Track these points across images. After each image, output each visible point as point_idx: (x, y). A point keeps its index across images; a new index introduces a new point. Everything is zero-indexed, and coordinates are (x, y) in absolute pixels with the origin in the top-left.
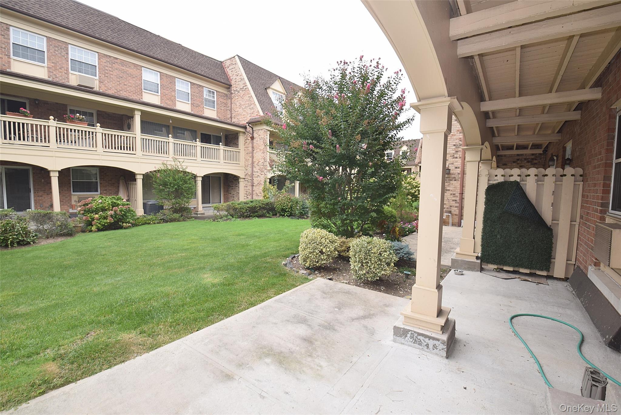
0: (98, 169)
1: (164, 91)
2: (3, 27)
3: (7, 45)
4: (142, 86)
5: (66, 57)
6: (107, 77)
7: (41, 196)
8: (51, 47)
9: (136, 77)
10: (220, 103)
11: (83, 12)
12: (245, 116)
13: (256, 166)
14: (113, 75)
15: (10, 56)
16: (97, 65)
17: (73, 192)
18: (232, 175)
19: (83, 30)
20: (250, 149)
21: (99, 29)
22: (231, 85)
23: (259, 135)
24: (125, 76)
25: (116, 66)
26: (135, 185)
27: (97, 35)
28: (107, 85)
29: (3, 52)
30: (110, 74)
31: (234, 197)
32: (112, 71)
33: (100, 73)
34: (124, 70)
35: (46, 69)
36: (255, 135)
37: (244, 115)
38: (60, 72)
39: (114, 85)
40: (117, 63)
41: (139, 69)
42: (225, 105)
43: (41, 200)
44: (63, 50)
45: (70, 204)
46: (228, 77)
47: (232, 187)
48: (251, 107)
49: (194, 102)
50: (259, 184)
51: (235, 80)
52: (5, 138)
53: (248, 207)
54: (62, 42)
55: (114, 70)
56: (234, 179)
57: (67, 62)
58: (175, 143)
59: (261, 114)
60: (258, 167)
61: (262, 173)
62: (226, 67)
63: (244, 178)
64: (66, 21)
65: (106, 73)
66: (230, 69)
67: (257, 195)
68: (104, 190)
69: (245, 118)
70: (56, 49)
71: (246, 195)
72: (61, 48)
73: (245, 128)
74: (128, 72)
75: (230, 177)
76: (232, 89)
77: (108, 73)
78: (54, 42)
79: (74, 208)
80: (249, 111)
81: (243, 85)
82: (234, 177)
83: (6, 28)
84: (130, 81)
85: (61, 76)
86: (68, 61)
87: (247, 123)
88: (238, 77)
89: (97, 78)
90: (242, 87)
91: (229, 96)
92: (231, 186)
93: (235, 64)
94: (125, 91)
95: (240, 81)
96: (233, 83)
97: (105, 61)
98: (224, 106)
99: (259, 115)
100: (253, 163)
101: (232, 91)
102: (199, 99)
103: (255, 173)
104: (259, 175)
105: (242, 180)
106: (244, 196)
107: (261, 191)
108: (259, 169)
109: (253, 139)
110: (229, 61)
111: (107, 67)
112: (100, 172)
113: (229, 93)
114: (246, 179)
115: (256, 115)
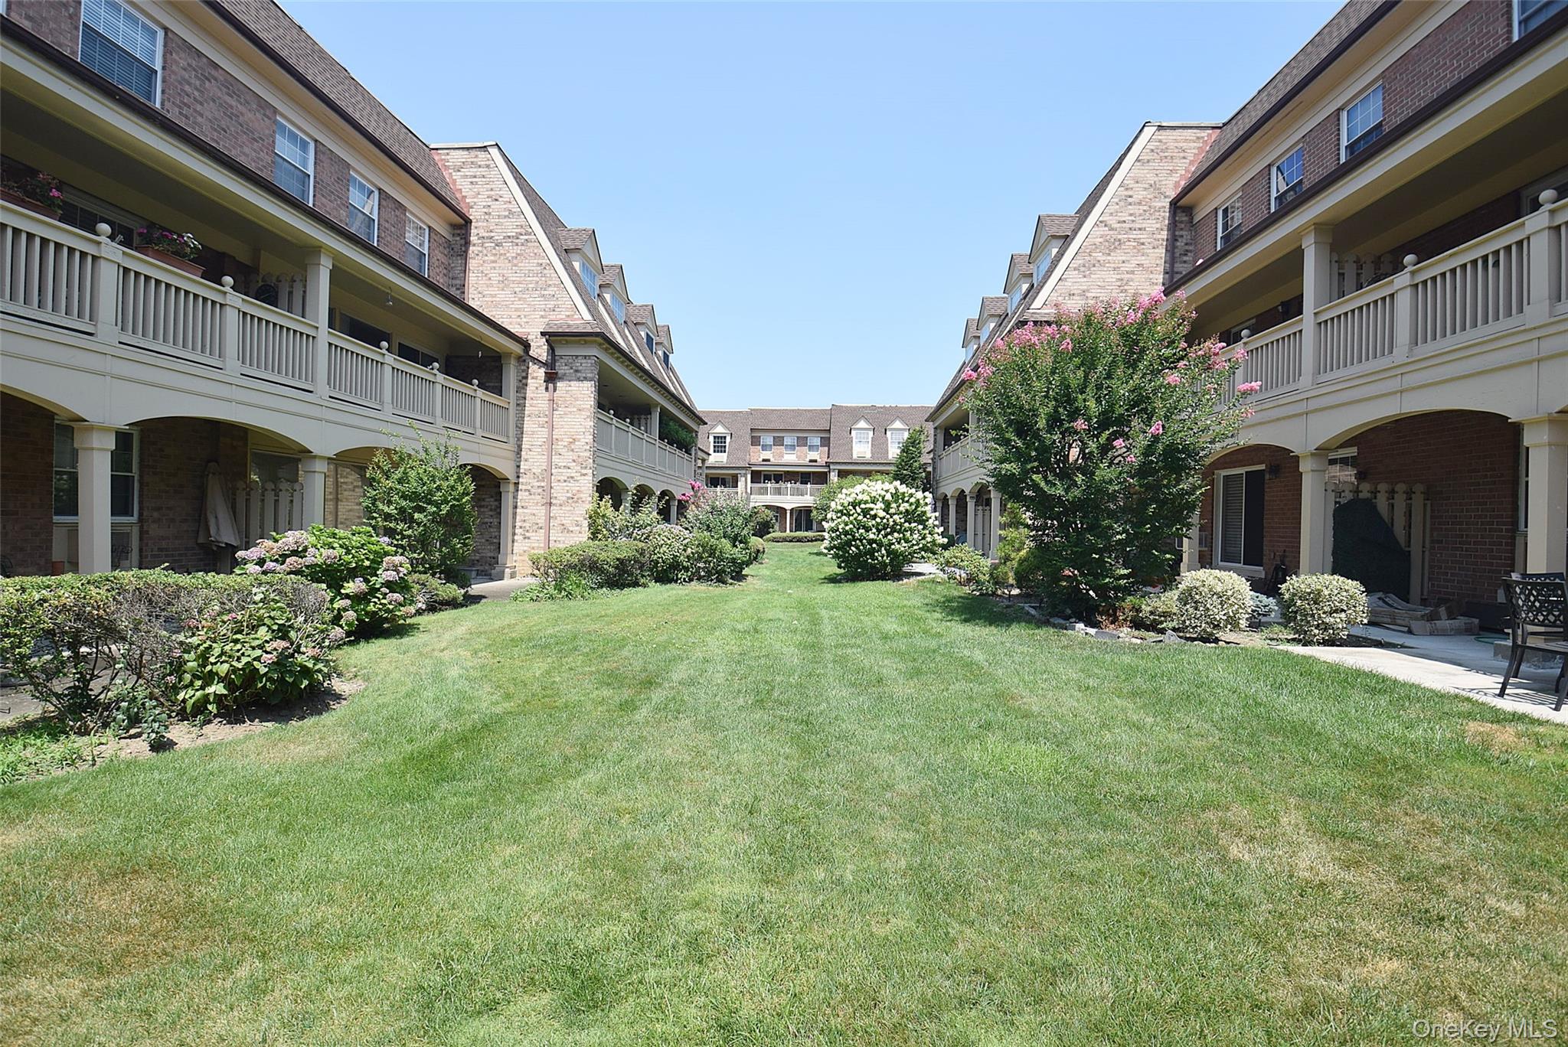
4: (272, 172)
5: (71, 10)
6: (186, 117)
9: (261, 138)
13: (563, 451)
14: (202, 115)
16: (158, 68)
22: (471, 222)
23: (577, 371)
24: (233, 129)
25: (212, 88)
30: (194, 110)
32: (201, 104)
33: (166, 99)
34: (232, 107)
37: (517, 310)
40: (216, 80)
41: (269, 119)
46: (459, 196)
48: (546, 292)
50: (573, 499)
51: (485, 210)
55: (206, 101)
57: (74, 32)
58: (394, 368)
59: (586, 316)
60: (571, 456)
61: (584, 471)
62: (447, 168)
63: (516, 484)
65: (185, 104)
66: (466, 176)
67: (564, 529)
68: (152, 509)
69: (525, 320)
73: (526, 344)
74: (239, 118)
76: (473, 231)
77: (189, 107)
80: (540, 303)
81: (518, 231)
84: (246, 150)
86: (77, 28)
87: (543, 334)
88: (495, 205)
90: (514, 234)
91: (457, 248)
93: (490, 166)
95: (505, 217)
96: (473, 214)
97: (185, 64)
99: (576, 318)
100: (551, 442)
101: (473, 239)
102: (395, 243)
103: (560, 470)
104: (572, 475)
105: (512, 488)
106: (514, 534)
107: (582, 519)
108: (574, 461)
109: (551, 378)
110: (461, 152)
111: (189, 84)
112: (141, 441)
113: (458, 238)
114: (520, 487)
115: (564, 317)
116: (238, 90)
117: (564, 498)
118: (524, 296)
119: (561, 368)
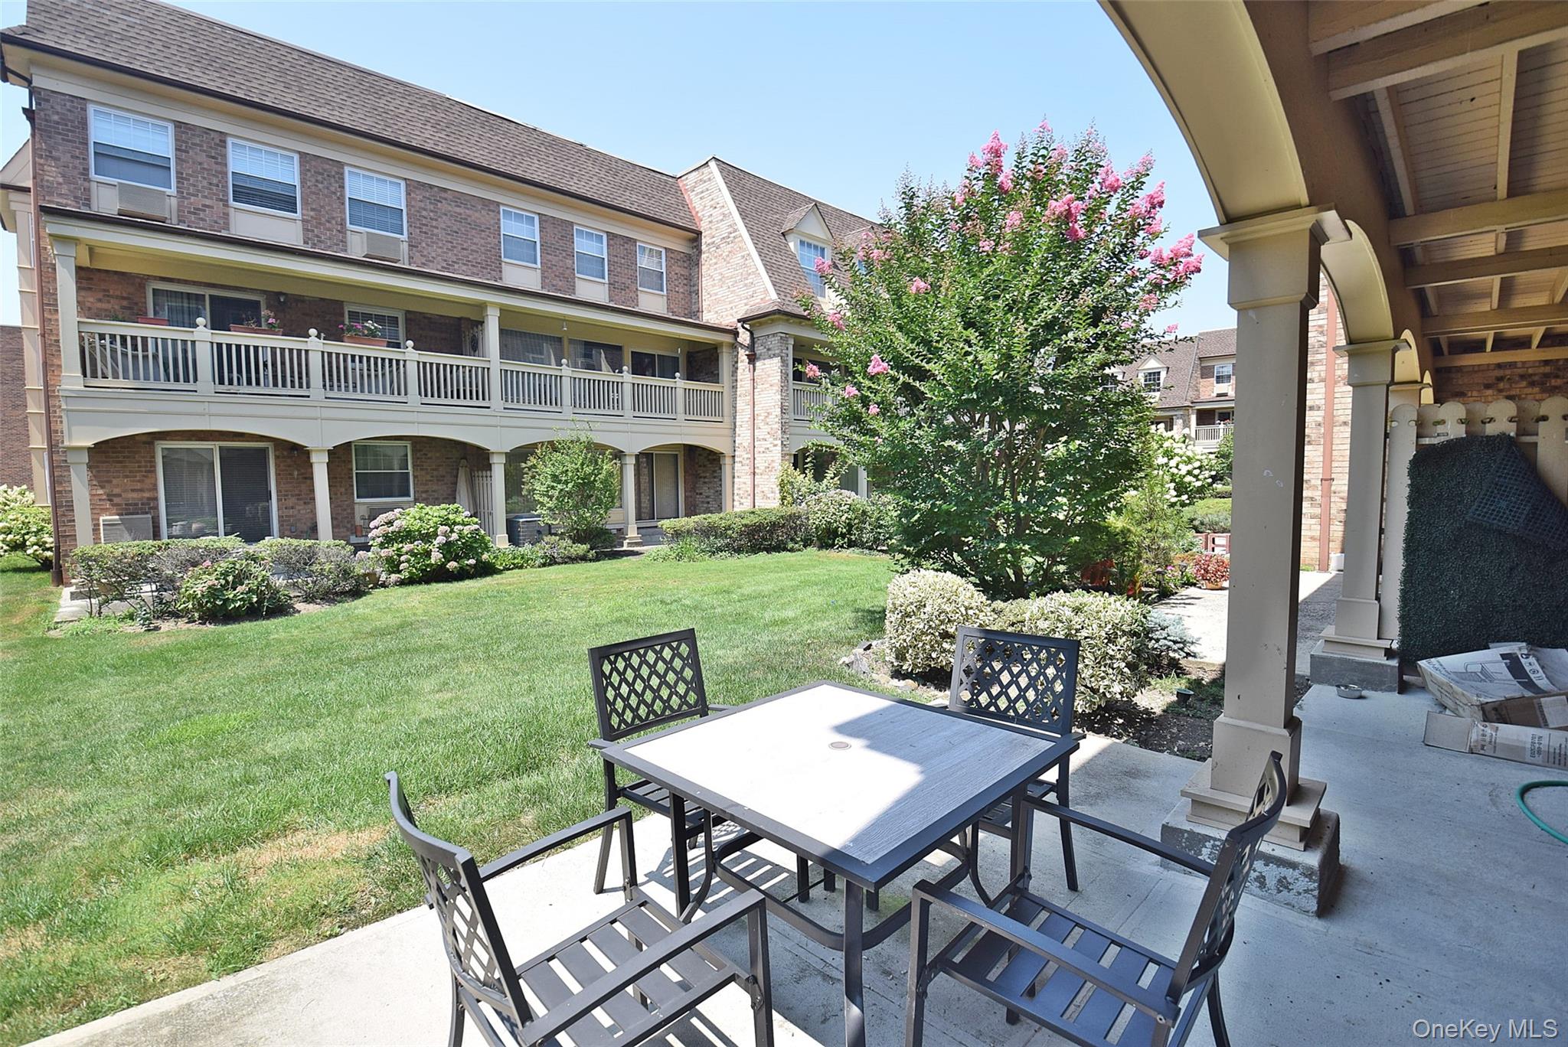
0: (408, 444)
1: (549, 257)
2: (213, 139)
3: (222, 178)
4: (500, 249)
5: (339, 194)
6: (425, 233)
7: (292, 508)
8: (309, 174)
9: (487, 228)
10: (676, 277)
11: (372, 90)
12: (734, 305)
13: (761, 425)
14: (437, 228)
15: (227, 201)
16: (403, 207)
17: (358, 497)
18: (704, 449)
19: (374, 131)
20: (748, 384)
21: (406, 125)
22: (701, 233)
23: (769, 349)
24: (463, 229)
25: (444, 206)
26: (489, 478)
27: (403, 140)
28: (425, 253)
29: (215, 194)
30: (432, 226)
31: (708, 503)
32: (436, 220)
33: (411, 226)
34: (460, 214)
35: (300, 223)
37: (730, 303)
38: (329, 230)
39: (440, 250)
40: (446, 199)
41: (493, 211)
42: (685, 282)
43: (293, 516)
44: (333, 180)
45: (352, 525)
46: (694, 213)
47: (705, 477)
48: (747, 282)
49: (617, 279)
50: (769, 468)
51: (710, 219)
52: (221, 382)
53: (746, 526)
54: (331, 162)
55: (439, 217)
56: (709, 460)
57: (342, 207)
58: (575, 378)
59: (774, 296)
60: (766, 429)
61: (776, 442)
62: (687, 191)
63: (733, 457)
64: (338, 114)
65: (424, 225)
66: (697, 194)
67: (765, 497)
68: (422, 492)
69: (735, 310)
70: (320, 178)
71: (738, 498)
72: (328, 176)
73: (734, 332)
74: (469, 219)
75: (700, 455)
76: (703, 241)
77: (427, 225)
78: (313, 163)
79: (359, 534)
80: (744, 293)
81: (729, 230)
82: (709, 455)
83: (221, 141)
84: (475, 240)
85: (330, 239)
86: (343, 204)
87: (739, 321)
88: (715, 212)
89: (405, 237)
90: (727, 234)
91: (693, 259)
92: (702, 477)
93: (709, 179)
94: (465, 264)
95: (722, 220)
96: (703, 226)
97: (421, 198)
98: (684, 284)
99: (767, 299)
100: (754, 418)
101: (703, 247)
102: (626, 271)
103: (760, 443)
104: (768, 446)
105: (728, 461)
106: (733, 500)
107: (775, 485)
108: (769, 433)
109: (752, 359)
110: (694, 173)
111: (425, 210)
112: (413, 451)
113: (693, 251)
114: (737, 459)
115: (759, 301)
116: (465, 200)
118: (734, 289)
119: (759, 350)
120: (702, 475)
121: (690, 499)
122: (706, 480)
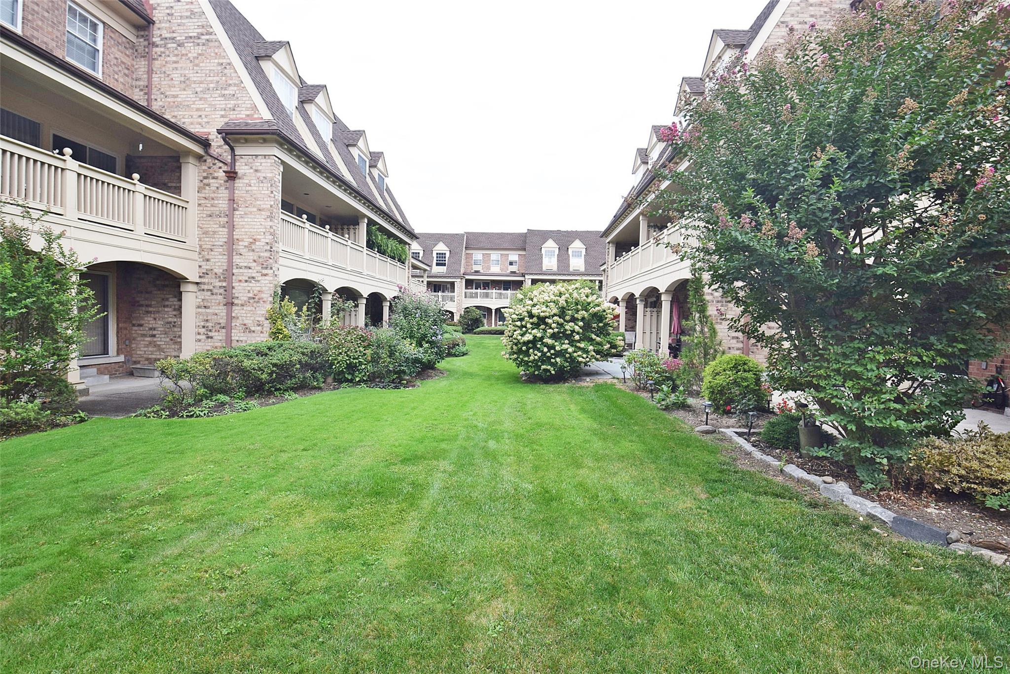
10: (116, 61)
12: (203, 113)
20: (223, 204)
22: (154, 22)
23: (256, 171)
31: (154, 336)
36: (241, 168)
37: (198, 110)
42: (126, 72)
48: (226, 92)
50: (254, 299)
51: (168, 11)
56: (155, 286)
59: (265, 114)
60: (251, 256)
61: (265, 271)
63: (197, 283)
67: (246, 329)
69: (205, 120)
71: (203, 331)
73: (205, 144)
76: (156, 32)
80: (221, 103)
81: (200, 31)
87: (219, 132)
88: (179, 6)
90: (195, 34)
91: (140, 49)
92: (142, 305)
95: (187, 17)
96: (157, 15)
98: (125, 74)
99: (256, 116)
100: (231, 243)
101: (156, 40)
102: (50, 29)
103: (241, 271)
104: (254, 275)
106: (197, 334)
107: (263, 319)
108: (255, 261)
109: (231, 177)
113: (142, 40)
114: (203, 287)
115: (244, 116)
117: (246, 299)
118: (205, 96)
119: (243, 169)
120: (143, 303)
121: (125, 332)
122: (151, 309)
